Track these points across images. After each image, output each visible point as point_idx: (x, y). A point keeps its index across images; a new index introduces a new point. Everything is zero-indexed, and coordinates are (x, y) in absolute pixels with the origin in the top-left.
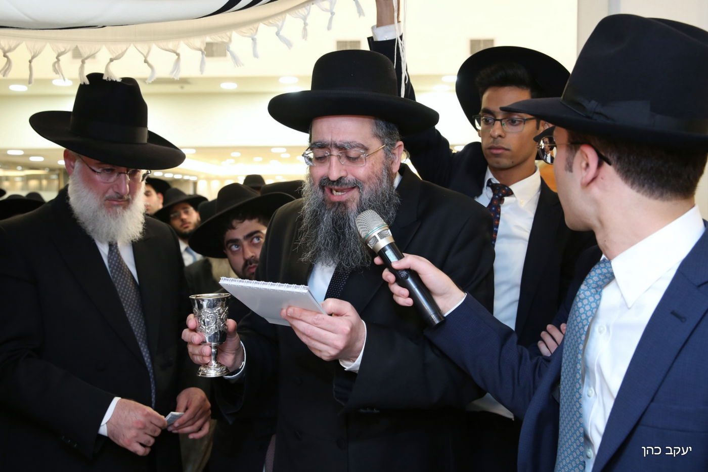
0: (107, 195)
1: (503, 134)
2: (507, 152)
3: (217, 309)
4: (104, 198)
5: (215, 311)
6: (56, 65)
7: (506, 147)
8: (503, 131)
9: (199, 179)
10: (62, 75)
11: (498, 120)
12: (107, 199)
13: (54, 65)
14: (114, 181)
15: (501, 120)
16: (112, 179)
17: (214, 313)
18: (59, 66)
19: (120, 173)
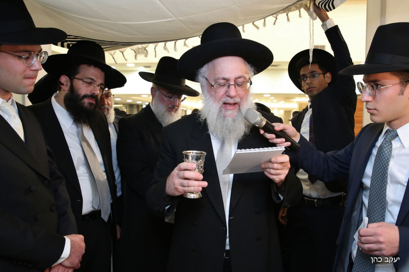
0: (169, 106)
1: (311, 82)
2: (315, 89)
3: (200, 161)
4: (168, 108)
5: (199, 162)
6: (165, 47)
7: (314, 86)
8: (311, 81)
9: (187, 109)
10: (168, 50)
11: (308, 77)
12: (169, 108)
13: (164, 47)
14: (173, 101)
15: (309, 77)
16: (172, 100)
17: (198, 163)
18: (166, 47)
19: (175, 97)
